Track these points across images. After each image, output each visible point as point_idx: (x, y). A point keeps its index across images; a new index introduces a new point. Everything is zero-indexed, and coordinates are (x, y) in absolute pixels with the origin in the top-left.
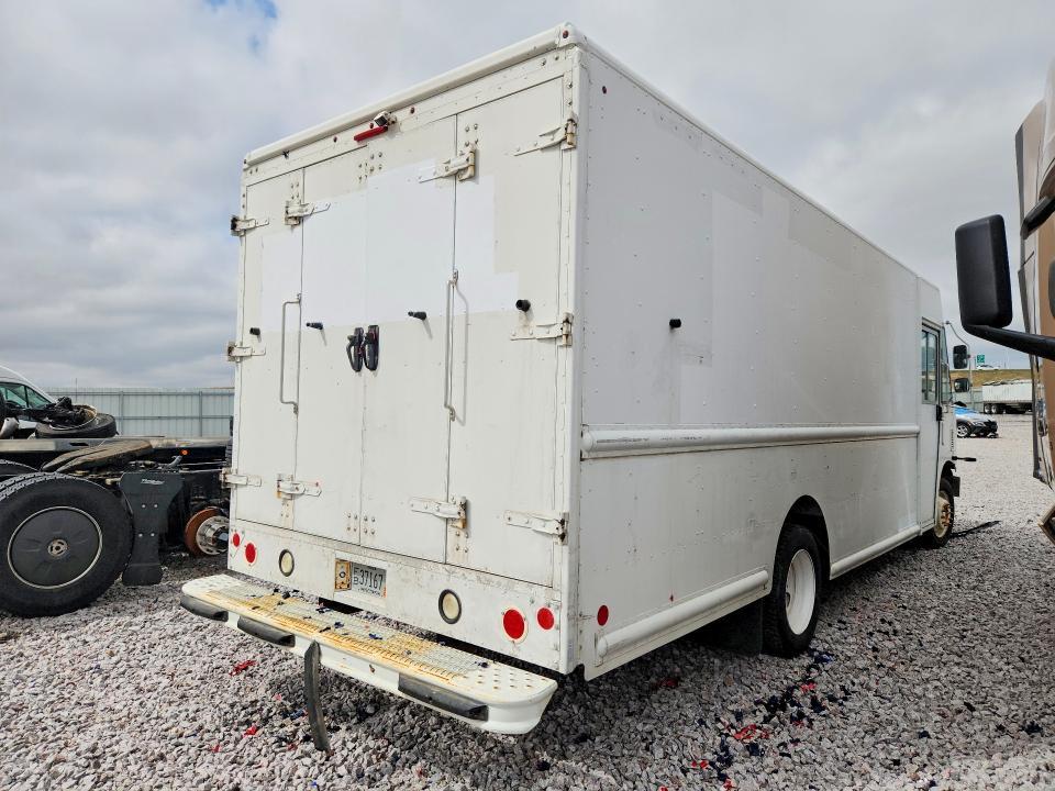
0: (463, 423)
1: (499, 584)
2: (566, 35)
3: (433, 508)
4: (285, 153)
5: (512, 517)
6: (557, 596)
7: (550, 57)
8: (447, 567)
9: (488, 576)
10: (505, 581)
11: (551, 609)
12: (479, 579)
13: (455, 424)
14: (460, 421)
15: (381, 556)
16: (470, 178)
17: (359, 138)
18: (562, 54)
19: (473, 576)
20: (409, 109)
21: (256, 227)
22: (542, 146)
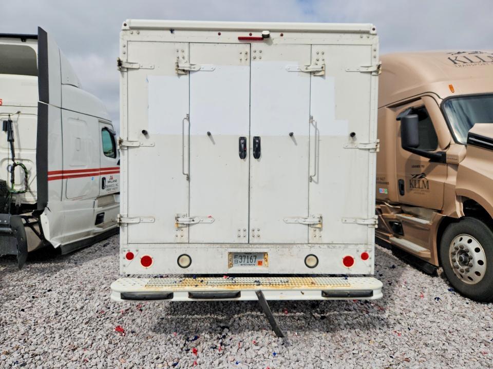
0: (317, 183)
1: (340, 247)
2: (374, 29)
3: (301, 221)
4: (172, 30)
5: (347, 219)
6: (370, 247)
7: (365, 36)
8: (309, 245)
9: (334, 245)
10: (343, 245)
11: (368, 252)
12: (328, 247)
13: (312, 184)
14: (314, 182)
15: (264, 246)
16: (322, 76)
17: (240, 39)
18: (371, 37)
19: (326, 246)
20: (280, 34)
21: (139, 68)
22: (362, 71)
